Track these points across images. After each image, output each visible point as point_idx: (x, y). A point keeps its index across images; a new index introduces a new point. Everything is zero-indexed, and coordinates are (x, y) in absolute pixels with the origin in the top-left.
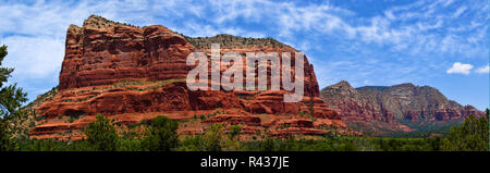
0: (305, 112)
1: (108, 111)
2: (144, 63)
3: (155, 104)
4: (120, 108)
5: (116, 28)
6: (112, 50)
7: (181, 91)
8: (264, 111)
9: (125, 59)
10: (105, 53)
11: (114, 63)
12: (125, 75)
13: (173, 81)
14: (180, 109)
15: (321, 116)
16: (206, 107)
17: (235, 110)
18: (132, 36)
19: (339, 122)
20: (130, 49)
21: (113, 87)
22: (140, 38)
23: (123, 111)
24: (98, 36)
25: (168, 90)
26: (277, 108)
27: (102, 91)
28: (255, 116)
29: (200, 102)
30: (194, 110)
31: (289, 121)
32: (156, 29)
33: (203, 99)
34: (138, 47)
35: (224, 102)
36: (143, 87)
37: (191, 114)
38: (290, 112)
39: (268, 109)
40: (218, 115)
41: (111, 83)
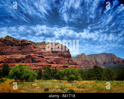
0: (67, 63)
1: (9, 62)
2: (20, 50)
3: (22, 61)
4: (12, 62)
5: (13, 40)
6: (12, 45)
7: (30, 58)
8: (53, 63)
9: (15, 48)
10: (10, 46)
11: (12, 49)
12: (15, 53)
13: (28, 55)
14: (29, 63)
15: (71, 64)
16: (36, 62)
17: (44, 63)
18: (18, 42)
19: (77, 66)
20: (17, 46)
21: (11, 56)
22: (20, 43)
23: (13, 63)
24: (8, 41)
25: (26, 57)
26: (57, 62)
27: (8, 57)
28: (50, 64)
29: (34, 61)
30: (33, 63)
31: (61, 66)
32: (24, 41)
33: (35, 60)
34: (19, 45)
35: (41, 61)
36: (19, 56)
37: (32, 64)
38: (61, 63)
39: (54, 63)
40: (39, 64)
41: (11, 55)
